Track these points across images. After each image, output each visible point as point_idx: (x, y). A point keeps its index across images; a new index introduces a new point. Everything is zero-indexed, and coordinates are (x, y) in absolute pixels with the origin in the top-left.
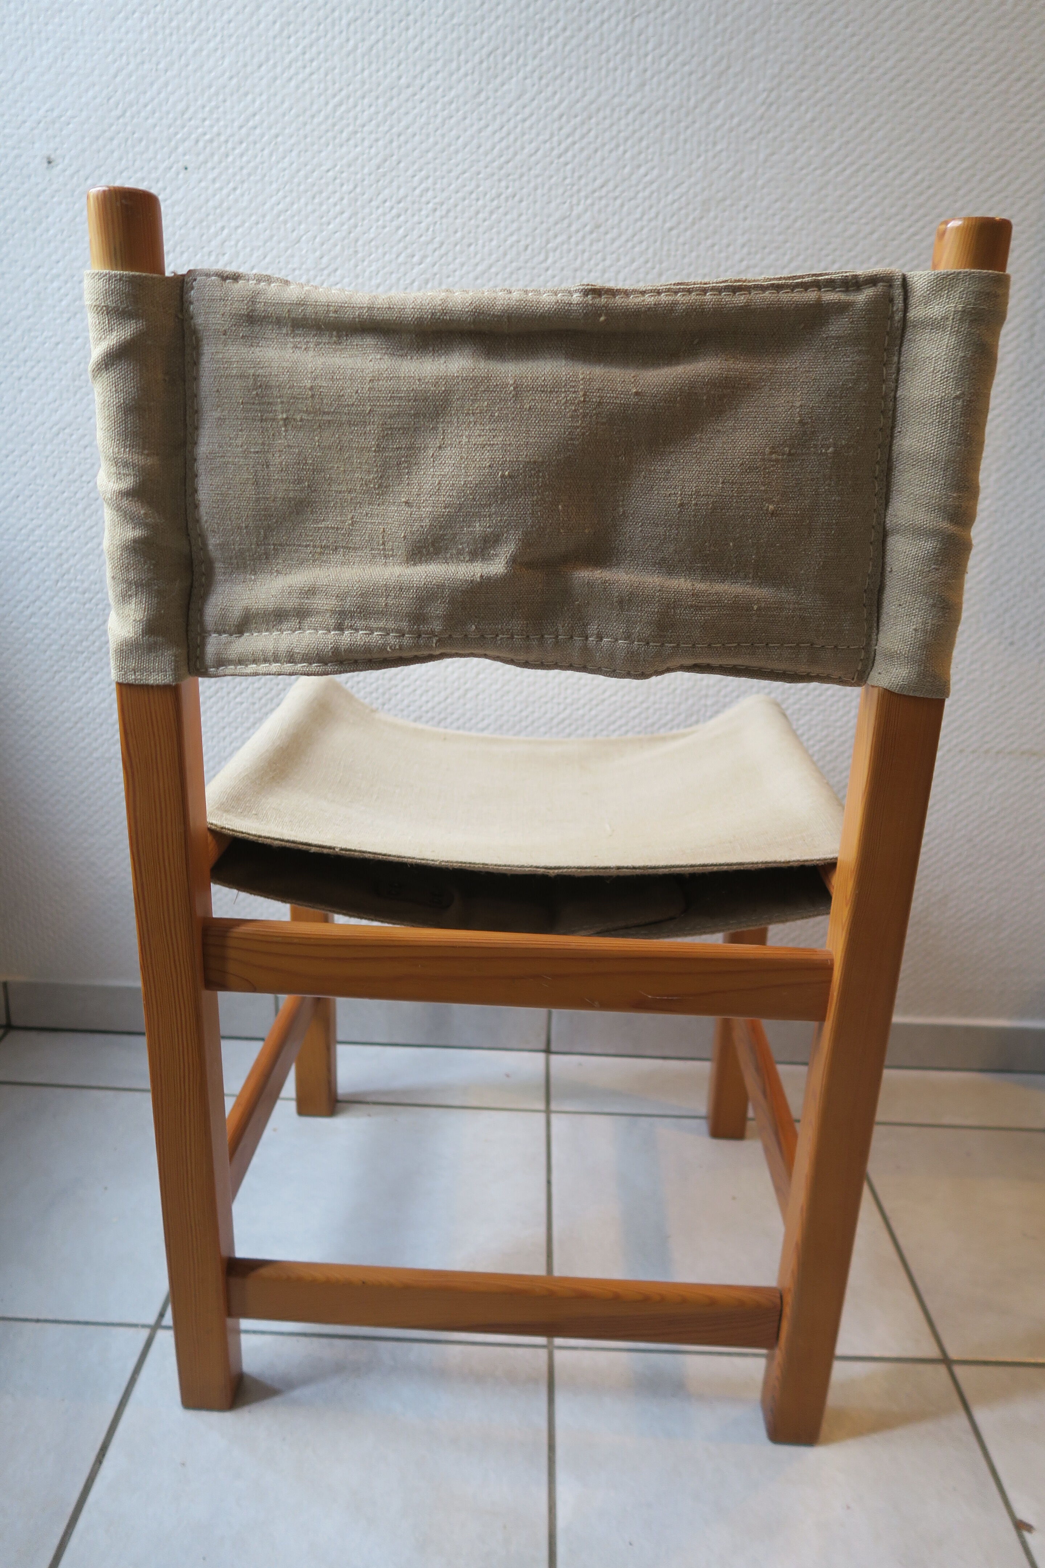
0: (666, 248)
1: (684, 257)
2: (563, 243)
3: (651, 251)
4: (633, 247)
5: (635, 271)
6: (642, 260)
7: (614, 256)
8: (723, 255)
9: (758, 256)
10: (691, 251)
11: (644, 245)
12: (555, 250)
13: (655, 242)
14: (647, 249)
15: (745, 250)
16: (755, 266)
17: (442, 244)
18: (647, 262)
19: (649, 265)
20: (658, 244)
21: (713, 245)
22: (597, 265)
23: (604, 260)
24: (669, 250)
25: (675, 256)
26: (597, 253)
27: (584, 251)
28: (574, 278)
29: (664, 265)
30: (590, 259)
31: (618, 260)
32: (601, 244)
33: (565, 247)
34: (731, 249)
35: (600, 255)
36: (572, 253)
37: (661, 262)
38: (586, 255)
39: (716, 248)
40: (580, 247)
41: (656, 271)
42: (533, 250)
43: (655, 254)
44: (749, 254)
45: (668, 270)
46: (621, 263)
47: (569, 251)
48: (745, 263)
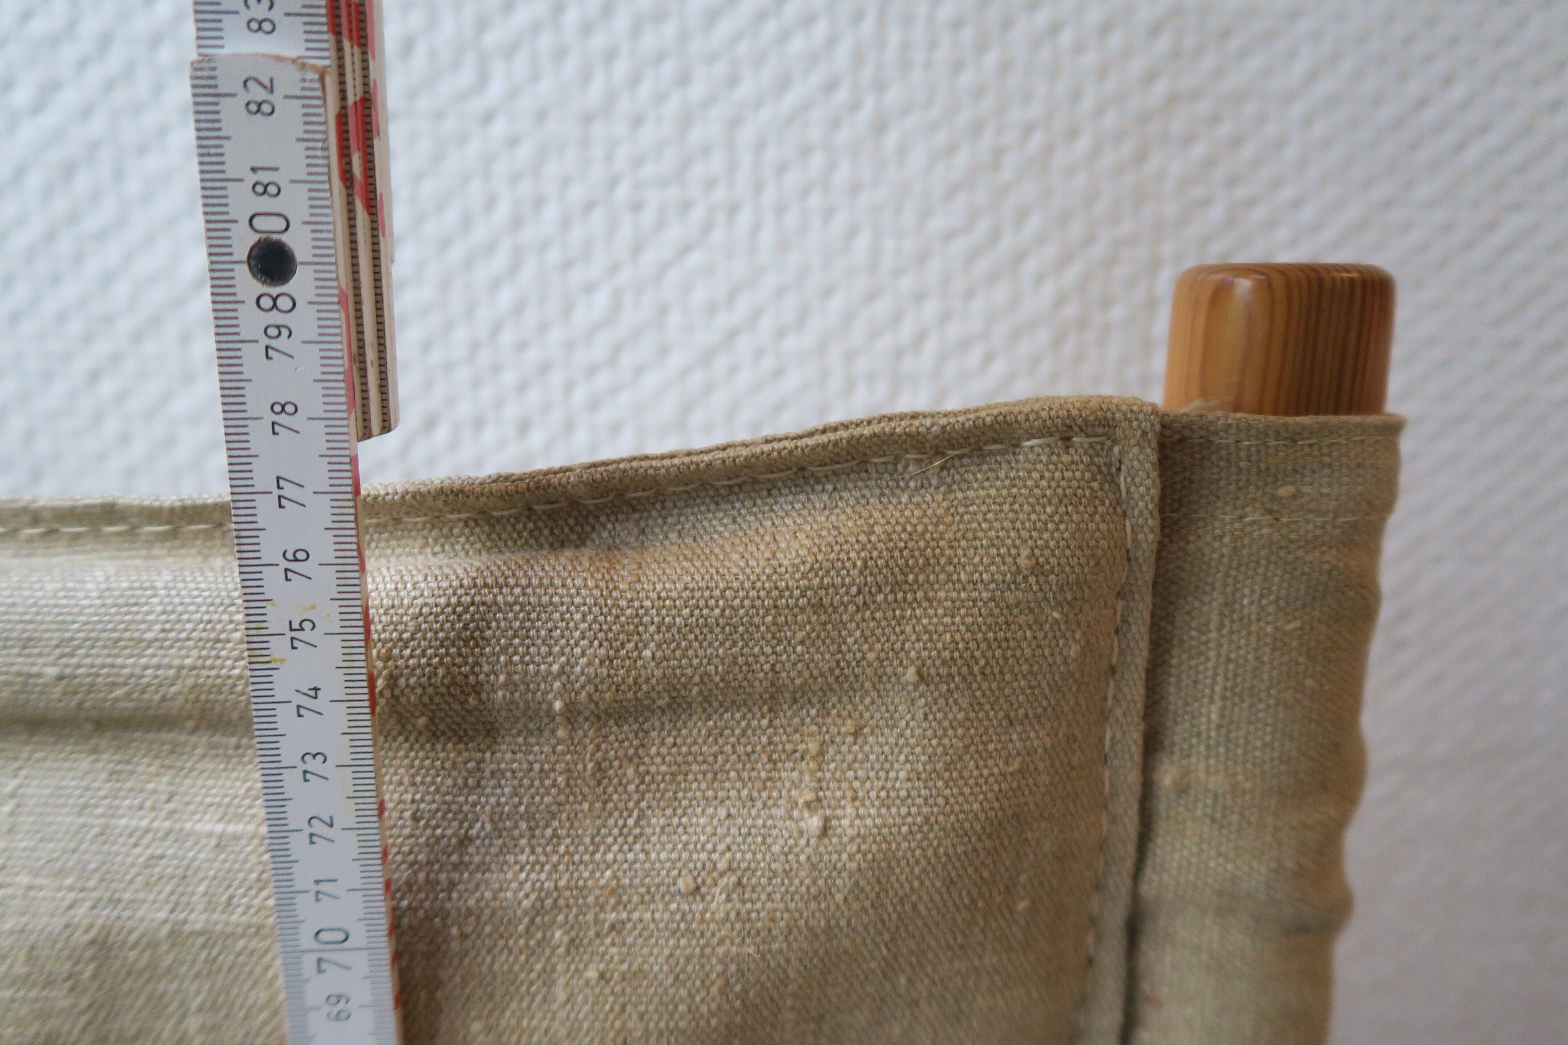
0: (894, 37)
1: (957, 67)
2: (536, 28)
3: (844, 50)
4: (784, 36)
5: (790, 119)
6: (816, 78)
7: (720, 68)
8: (1090, 59)
9: (1208, 63)
10: (981, 48)
11: (821, 29)
12: (510, 51)
13: (858, 18)
14: (831, 42)
15: (1164, 42)
16: (1195, 95)
17: (105, 41)
18: (831, 86)
19: (842, 95)
20: (868, 26)
21: (1055, 29)
22: (660, 98)
23: (684, 80)
24: (906, 46)
25: (928, 65)
26: (659, 58)
27: (610, 55)
28: (585, 143)
29: (893, 95)
30: (634, 81)
31: (733, 81)
32: (670, 29)
33: (546, 41)
34: (1116, 39)
35: (669, 69)
36: (571, 64)
37: (880, 86)
38: (622, 67)
39: (1066, 37)
40: (598, 41)
41: (865, 113)
42: (432, 53)
43: (858, 60)
44: (1176, 54)
45: (905, 110)
46: (746, 90)
47: (560, 53)
48: (1161, 87)
